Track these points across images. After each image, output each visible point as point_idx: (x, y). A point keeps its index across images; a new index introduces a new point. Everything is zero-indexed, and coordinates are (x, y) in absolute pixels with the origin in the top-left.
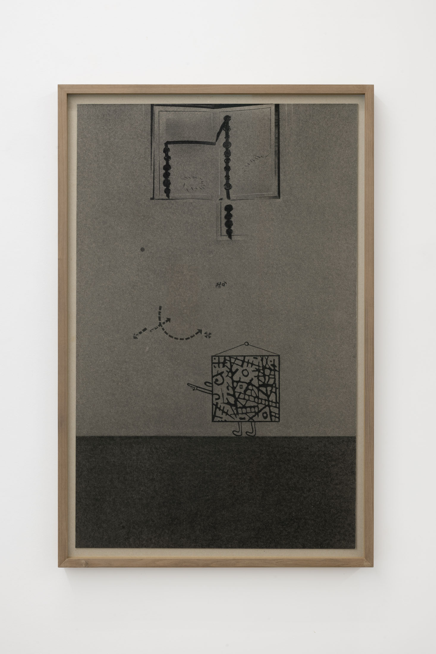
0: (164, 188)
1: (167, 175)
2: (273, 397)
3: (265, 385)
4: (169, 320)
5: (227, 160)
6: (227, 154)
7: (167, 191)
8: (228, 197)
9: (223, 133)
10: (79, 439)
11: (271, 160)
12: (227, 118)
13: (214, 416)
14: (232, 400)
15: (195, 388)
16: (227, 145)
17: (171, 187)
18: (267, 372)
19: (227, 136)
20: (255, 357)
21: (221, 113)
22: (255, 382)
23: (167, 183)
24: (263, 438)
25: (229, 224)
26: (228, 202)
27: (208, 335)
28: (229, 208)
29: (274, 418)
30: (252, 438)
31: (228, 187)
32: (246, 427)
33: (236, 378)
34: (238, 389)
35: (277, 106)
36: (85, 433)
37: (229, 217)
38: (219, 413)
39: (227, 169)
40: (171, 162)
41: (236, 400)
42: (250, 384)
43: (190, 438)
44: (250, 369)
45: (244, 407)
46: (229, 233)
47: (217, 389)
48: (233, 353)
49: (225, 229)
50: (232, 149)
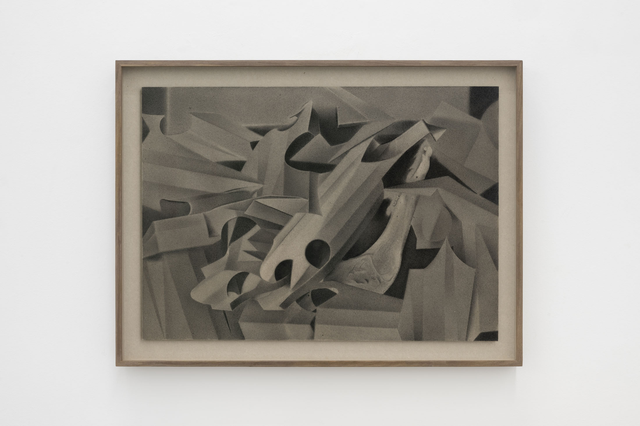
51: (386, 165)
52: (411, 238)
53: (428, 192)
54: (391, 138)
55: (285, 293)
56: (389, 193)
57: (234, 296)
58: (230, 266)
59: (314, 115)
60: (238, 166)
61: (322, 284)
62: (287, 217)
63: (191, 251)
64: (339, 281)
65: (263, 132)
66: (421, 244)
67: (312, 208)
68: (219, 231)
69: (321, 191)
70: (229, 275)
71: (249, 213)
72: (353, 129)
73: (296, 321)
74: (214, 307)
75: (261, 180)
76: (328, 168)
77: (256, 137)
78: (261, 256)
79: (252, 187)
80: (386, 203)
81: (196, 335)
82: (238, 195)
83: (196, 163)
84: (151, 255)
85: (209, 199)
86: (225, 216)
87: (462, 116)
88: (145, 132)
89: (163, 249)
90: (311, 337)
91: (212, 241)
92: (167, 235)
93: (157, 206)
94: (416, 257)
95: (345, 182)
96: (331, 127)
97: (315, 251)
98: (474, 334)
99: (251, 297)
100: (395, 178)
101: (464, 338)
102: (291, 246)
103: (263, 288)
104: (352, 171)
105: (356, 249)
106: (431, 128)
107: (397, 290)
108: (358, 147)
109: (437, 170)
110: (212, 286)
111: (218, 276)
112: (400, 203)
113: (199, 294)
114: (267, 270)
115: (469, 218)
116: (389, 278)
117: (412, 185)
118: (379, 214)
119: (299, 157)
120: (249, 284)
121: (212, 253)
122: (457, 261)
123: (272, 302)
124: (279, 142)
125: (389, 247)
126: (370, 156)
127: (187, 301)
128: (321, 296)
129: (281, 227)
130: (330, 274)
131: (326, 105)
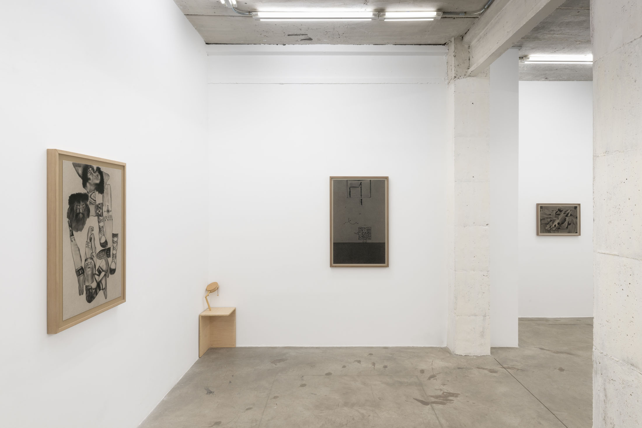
0: (349, 195)
1: (350, 193)
2: (370, 235)
3: (368, 233)
4: (350, 221)
5: (361, 190)
6: (361, 189)
7: (350, 196)
8: (361, 197)
9: (360, 185)
10: (334, 243)
11: (369, 190)
12: (361, 182)
13: (359, 239)
14: (362, 236)
15: (355, 233)
16: (361, 188)
17: (351, 196)
18: (369, 230)
19: (361, 186)
20: (367, 227)
21: (360, 182)
22: (367, 232)
23: (350, 195)
24: (368, 243)
25: (361, 202)
26: (361, 198)
27: (358, 223)
28: (361, 199)
29: (370, 239)
30: (366, 243)
31: (361, 195)
32: (365, 241)
33: (363, 231)
34: (363, 234)
35: (370, 180)
36: (335, 242)
37: (361, 201)
38: (360, 238)
39: (361, 192)
40: (351, 191)
41: (363, 236)
42: (365, 233)
43: (355, 243)
44: (365, 230)
45: (365, 237)
46: (362, 204)
47: (359, 234)
48: (362, 227)
49: (361, 203)
50: (362, 188)
51: (566, 214)
52: (568, 222)
53: (570, 217)
54: (566, 212)
55: (555, 228)
56: (566, 217)
57: (550, 228)
58: (550, 225)
59: (558, 209)
60: (550, 214)
61: (559, 227)
62: (555, 220)
63: (546, 223)
64: (561, 227)
65: (553, 211)
66: (569, 223)
67: (558, 219)
68: (548, 221)
69: (559, 217)
70: (550, 226)
71: (552, 219)
72: (562, 211)
73: (556, 231)
74: (548, 229)
75: (553, 216)
76: (559, 215)
77: (552, 211)
78: (553, 224)
79: (551, 217)
80: (566, 218)
81: (546, 232)
82: (551, 218)
83: (546, 214)
84: (541, 224)
85: (547, 218)
86: (549, 220)
87: (574, 209)
88: (541, 211)
89: (543, 223)
90: (558, 233)
91: (547, 222)
92: (543, 222)
93: (542, 219)
94: (569, 224)
95: (561, 216)
96: (560, 210)
97: (558, 224)
98: (575, 232)
99: (552, 228)
100: (567, 216)
101: (574, 233)
102: (556, 223)
103: (553, 227)
104: (562, 215)
105: (563, 223)
106: (570, 211)
107: (567, 228)
108: (563, 213)
109: (571, 215)
110: (548, 227)
111: (548, 226)
112: (567, 218)
113: (546, 228)
114: (553, 226)
115: (574, 220)
116: (566, 226)
117: (569, 217)
118: (565, 220)
119: (557, 213)
120: (552, 227)
121: (548, 224)
122: (573, 225)
123: (554, 229)
124: (555, 212)
125: (566, 223)
126: (564, 214)
127: (545, 228)
128: (559, 228)
129: (555, 221)
130: (560, 226)
131: (560, 208)
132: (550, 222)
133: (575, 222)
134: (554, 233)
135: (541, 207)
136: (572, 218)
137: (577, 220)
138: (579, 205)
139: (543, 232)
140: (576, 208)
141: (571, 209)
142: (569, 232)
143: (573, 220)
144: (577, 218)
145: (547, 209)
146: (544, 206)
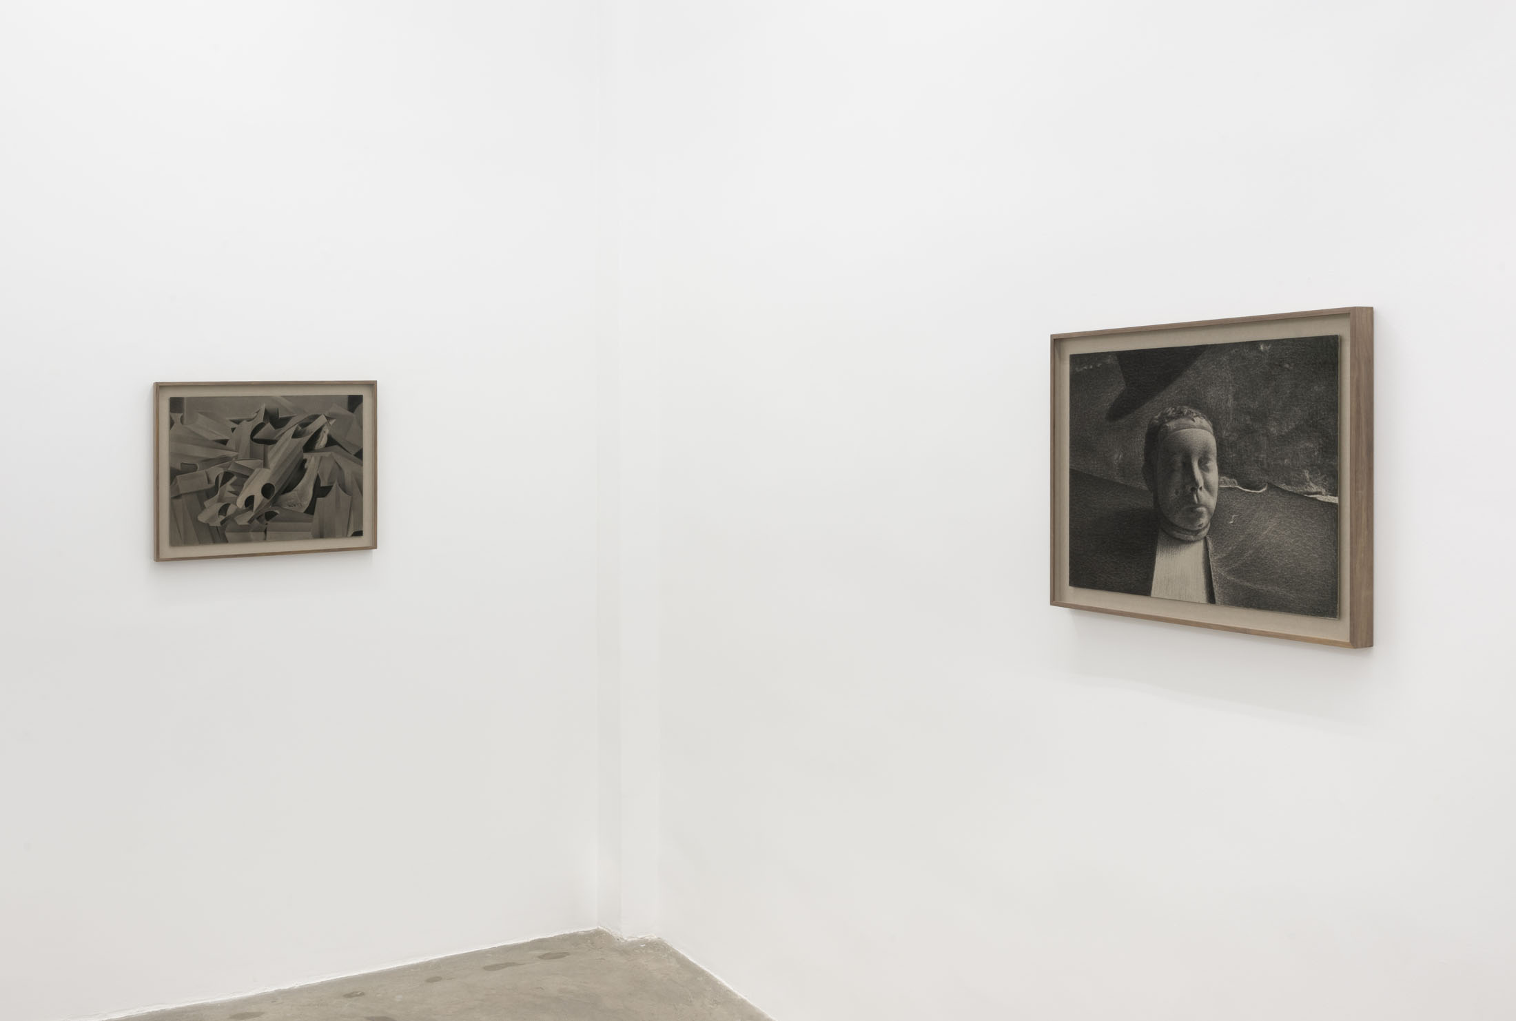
51: (305, 440)
52: (318, 480)
53: (327, 454)
54: (307, 424)
55: (250, 515)
56: (306, 456)
57: (222, 518)
58: (220, 500)
59: (266, 412)
60: (224, 442)
61: (271, 509)
62: (251, 471)
63: (198, 492)
64: (279, 506)
65: (238, 422)
66: (323, 484)
67: (265, 465)
68: (213, 480)
69: (270, 455)
70: (220, 505)
71: (230, 469)
72: (287, 420)
74: (211, 525)
75: (237, 450)
76: (273, 442)
77: (234, 425)
78: (237, 494)
79: (229, 453)
80: (305, 461)
81: (201, 541)
82: (224, 459)
83: (200, 441)
84: (175, 496)
85: (208, 462)
86: (217, 471)
87: (344, 411)
88: (172, 423)
89: (182, 492)
90: (265, 540)
91: (210, 486)
92: (185, 484)
93: (178, 467)
94: (321, 491)
95: (283, 450)
96: (275, 419)
97: (267, 490)
98: (351, 532)
99: (232, 518)
100: (309, 447)
101: (345, 535)
102: (254, 488)
103: (238, 512)
104: (286, 444)
105: (288, 488)
106: (328, 418)
107: (311, 510)
108: (289, 430)
109: (331, 442)
110: (210, 513)
111: (213, 507)
112: (312, 461)
113: (203, 518)
114: (240, 502)
115: (348, 468)
116: (306, 503)
117: (319, 451)
118: (301, 468)
119: (258, 436)
120: (231, 511)
121: (210, 493)
122: (342, 492)
123: (243, 520)
124: (247, 428)
125: (306, 486)
126: (296, 435)
127: (196, 521)
128: (270, 516)
129: (248, 477)
130: (275, 502)
131: (273, 406)
132: (224, 481)
133: (348, 478)
134: (247, 540)
135: (176, 404)
136: (342, 462)
137: (362, 465)
138: (372, 385)
139: (186, 542)
140: (354, 402)
141: (335, 409)
142: (321, 535)
143: (340, 468)
144: (359, 455)
145: (205, 414)
146: (189, 399)
